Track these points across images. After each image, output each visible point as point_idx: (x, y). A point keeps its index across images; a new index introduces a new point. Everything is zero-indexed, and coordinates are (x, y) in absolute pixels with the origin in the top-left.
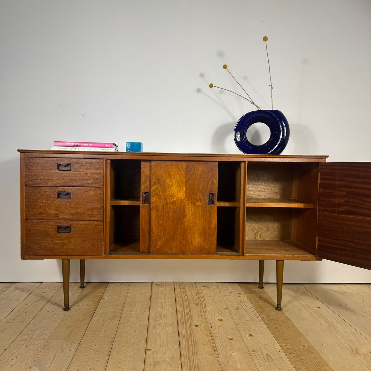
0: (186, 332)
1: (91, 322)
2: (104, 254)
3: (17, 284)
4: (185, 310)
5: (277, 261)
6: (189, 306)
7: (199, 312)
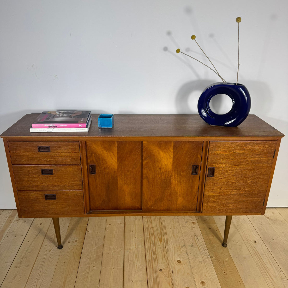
0: (153, 279)
2: (86, 213)
6: (155, 242)
7: (163, 251)
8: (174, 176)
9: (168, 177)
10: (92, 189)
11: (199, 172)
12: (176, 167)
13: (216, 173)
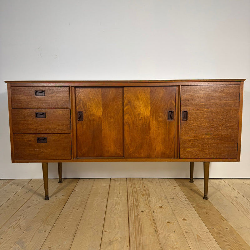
0: (135, 217)
1: (64, 208)
2: (72, 158)
3: (15, 180)
4: (134, 199)
5: (204, 162)
6: (137, 196)
7: (144, 201)
8: (152, 121)
9: (146, 123)
10: (79, 136)
11: (174, 117)
12: (153, 113)
13: (189, 117)
